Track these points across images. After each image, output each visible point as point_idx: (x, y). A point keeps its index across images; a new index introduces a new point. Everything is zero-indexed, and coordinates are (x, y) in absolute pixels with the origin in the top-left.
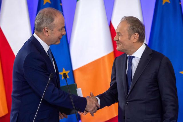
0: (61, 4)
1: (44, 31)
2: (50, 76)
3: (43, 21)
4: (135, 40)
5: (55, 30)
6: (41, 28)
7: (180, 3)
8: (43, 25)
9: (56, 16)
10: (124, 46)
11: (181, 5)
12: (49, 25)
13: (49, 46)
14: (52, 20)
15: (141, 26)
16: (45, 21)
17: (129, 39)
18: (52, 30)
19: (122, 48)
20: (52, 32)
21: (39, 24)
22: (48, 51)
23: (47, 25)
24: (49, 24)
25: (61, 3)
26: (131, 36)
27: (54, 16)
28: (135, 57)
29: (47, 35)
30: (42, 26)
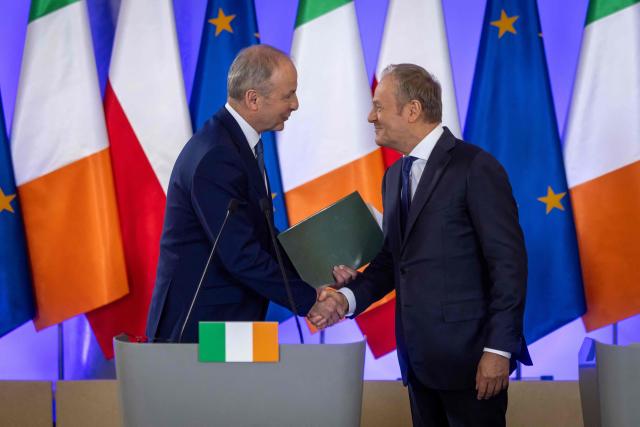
0: (256, 35)
1: (247, 99)
2: (230, 204)
3: (246, 74)
4: (415, 117)
5: (273, 96)
6: (241, 91)
7: (541, 35)
8: (247, 84)
9: (276, 63)
10: (389, 132)
11: (541, 39)
12: (260, 85)
13: (259, 133)
14: (268, 74)
15: (428, 85)
16: (251, 74)
17: (400, 113)
18: (267, 98)
19: (386, 138)
20: (267, 101)
21: (238, 82)
22: (256, 147)
23: (256, 85)
24: (260, 82)
25: (257, 31)
26: (402, 108)
27: (272, 63)
28: (416, 159)
29: (254, 107)
30: (243, 86)
